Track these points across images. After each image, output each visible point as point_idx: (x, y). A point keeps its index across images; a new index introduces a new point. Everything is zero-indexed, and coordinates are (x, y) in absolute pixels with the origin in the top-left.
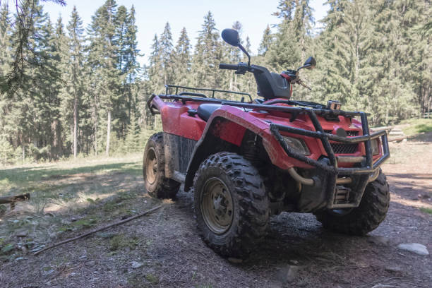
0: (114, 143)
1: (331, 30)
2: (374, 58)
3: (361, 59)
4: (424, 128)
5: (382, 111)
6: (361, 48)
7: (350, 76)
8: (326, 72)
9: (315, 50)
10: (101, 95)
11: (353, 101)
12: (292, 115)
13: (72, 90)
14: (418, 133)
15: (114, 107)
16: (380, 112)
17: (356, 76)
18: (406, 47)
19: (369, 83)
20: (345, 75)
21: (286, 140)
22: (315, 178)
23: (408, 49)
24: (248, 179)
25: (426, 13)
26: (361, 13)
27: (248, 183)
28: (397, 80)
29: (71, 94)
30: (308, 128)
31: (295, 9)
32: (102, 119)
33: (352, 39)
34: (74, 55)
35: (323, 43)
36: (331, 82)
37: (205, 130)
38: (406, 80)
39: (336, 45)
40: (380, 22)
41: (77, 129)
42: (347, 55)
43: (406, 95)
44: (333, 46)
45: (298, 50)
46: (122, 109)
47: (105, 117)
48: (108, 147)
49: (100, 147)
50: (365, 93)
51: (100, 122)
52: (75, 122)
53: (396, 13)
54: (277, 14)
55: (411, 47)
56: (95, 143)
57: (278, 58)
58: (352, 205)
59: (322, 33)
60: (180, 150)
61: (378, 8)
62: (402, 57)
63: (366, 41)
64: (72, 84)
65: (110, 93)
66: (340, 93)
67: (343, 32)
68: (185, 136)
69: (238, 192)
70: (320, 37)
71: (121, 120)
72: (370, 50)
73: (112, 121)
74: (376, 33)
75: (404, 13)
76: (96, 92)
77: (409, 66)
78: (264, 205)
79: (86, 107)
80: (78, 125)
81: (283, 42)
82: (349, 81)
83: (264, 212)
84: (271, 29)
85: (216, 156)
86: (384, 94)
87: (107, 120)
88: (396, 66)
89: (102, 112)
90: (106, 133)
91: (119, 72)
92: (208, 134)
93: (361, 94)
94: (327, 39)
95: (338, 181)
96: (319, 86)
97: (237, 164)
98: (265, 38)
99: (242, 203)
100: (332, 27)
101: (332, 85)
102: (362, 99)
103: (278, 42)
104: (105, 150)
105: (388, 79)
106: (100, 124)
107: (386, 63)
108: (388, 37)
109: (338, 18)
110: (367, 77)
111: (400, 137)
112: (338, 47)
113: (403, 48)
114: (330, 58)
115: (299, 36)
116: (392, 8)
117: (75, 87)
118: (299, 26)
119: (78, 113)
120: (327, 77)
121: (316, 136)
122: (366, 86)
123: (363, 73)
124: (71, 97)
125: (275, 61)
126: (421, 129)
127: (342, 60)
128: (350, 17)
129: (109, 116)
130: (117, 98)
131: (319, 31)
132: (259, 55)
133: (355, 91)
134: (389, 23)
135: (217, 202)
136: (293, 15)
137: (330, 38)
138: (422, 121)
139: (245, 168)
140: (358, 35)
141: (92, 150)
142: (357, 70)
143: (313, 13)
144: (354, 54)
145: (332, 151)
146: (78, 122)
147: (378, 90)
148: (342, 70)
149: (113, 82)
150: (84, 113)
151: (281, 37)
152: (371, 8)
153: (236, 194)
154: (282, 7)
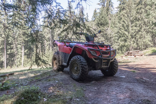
0: (26, 61)
1: (120, 12)
2: (136, 24)
3: (131, 24)
4: (154, 51)
5: (140, 45)
6: (131, 20)
7: (128, 31)
8: (119, 29)
9: (114, 20)
10: (19, 38)
11: (129, 41)
12: (93, 46)
13: (3, 36)
14: (152, 53)
15: (25, 44)
16: (139, 45)
17: (130, 31)
18: (147, 20)
19: (135, 33)
20: (126, 30)
21: (91, 52)
22: (98, 60)
23: (148, 21)
24: (83, 61)
25: (153, 7)
26: (131, 6)
27: (83, 62)
28: (144, 32)
29: (3, 38)
30: (97, 49)
31: (106, 2)
32: (19, 49)
33: (128, 16)
34: (4, 19)
35: (117, 17)
36: (121, 33)
37: (72, 50)
38: (148, 33)
39: (122, 18)
40: (138, 10)
41: (6, 55)
42: (126, 22)
43: (148, 38)
44: (121, 19)
45: (108, 20)
46: (29, 45)
47: (21, 49)
48: (22, 63)
49: (18, 63)
50: (134, 38)
51: (19, 51)
52: (5, 51)
53: (143, 6)
54: (99, 4)
55: (149, 20)
56: (16, 61)
57: (100, 23)
58: (107, 67)
59: (117, 13)
60: (64, 57)
61: (137, 4)
62: (146, 24)
63: (133, 17)
64: (3, 33)
65: (24, 37)
66: (124, 38)
67: (124, 13)
68: (66, 53)
69: (81, 64)
70: (117, 14)
71: (29, 50)
72: (135, 20)
73: (25, 50)
74: (136, 14)
75: (146, 7)
76: (16, 37)
77: (148, 27)
78: (87, 67)
79: (11, 44)
80: (6, 53)
81: (101, 16)
82: (127, 33)
83: (87, 69)
84: (97, 10)
85: (75, 56)
86: (140, 38)
87: (22, 50)
88: (144, 27)
89: (19, 46)
90: (21, 56)
91: (28, 27)
92: (73, 51)
93: (132, 38)
94: (119, 15)
95: (103, 61)
96: (116, 35)
97: (80, 58)
98: (94, 14)
99: (82, 67)
100: (121, 10)
101: (121, 34)
102: (133, 40)
103: (99, 16)
104: (21, 64)
105: (141, 32)
106: (18, 52)
107: (141, 26)
108: (141, 16)
109: (123, 7)
110: (134, 31)
111: (142, 54)
112: (123, 19)
113: (146, 20)
114: (120, 23)
115: (108, 14)
116: (142, 5)
117: (5, 34)
118: (108, 10)
119: (6, 47)
120: (119, 31)
121: (98, 51)
122: (134, 35)
123: (132, 30)
124: (3, 39)
125: (99, 24)
126: (153, 51)
127: (125, 24)
128: (127, 7)
129: (23, 48)
130: (27, 39)
131: (116, 12)
132: (92, 21)
133: (130, 37)
134: (141, 10)
135: (75, 68)
136: (105, 5)
137: (120, 15)
138: (153, 48)
139: (82, 59)
140: (130, 14)
141: (14, 65)
142: (130, 28)
143: (113, 4)
144: (129, 22)
145: (102, 54)
146: (7, 51)
147: (138, 36)
148: (125, 28)
149: (25, 32)
150: (10, 47)
151: (101, 14)
152: (135, 4)
153: (80, 65)
154: (101, 1)
